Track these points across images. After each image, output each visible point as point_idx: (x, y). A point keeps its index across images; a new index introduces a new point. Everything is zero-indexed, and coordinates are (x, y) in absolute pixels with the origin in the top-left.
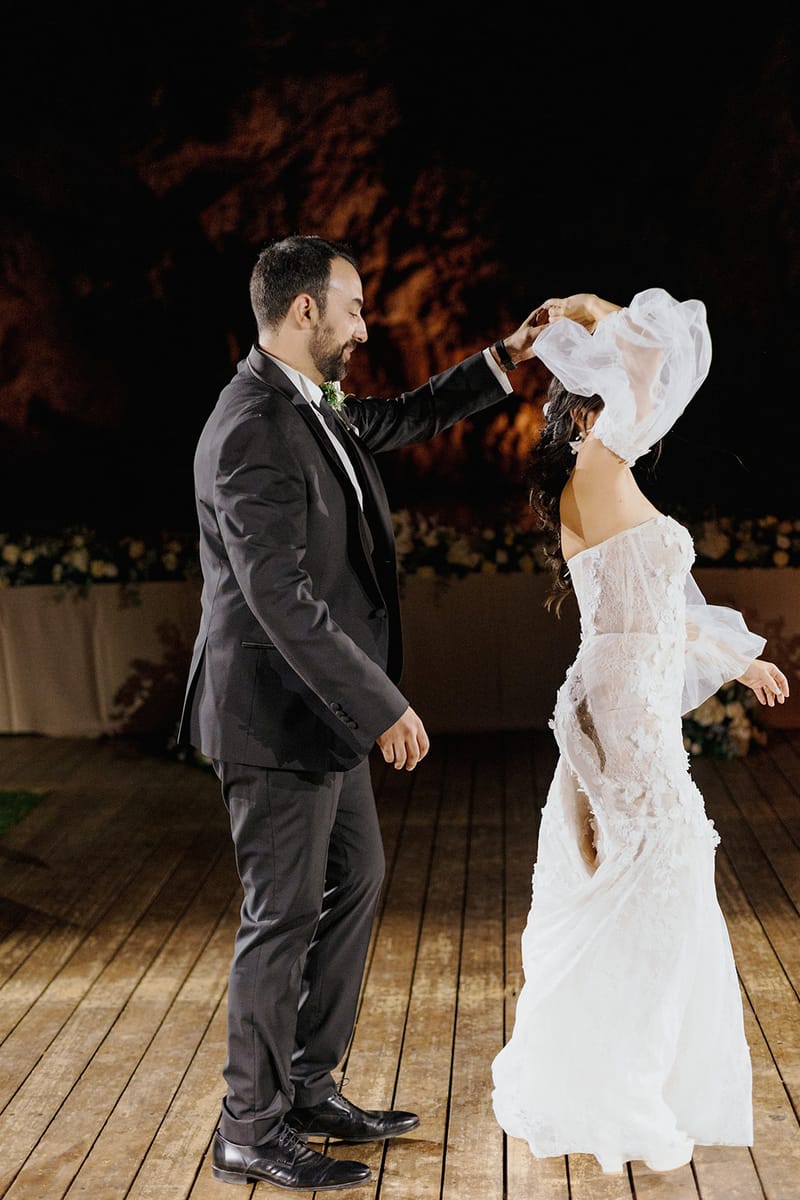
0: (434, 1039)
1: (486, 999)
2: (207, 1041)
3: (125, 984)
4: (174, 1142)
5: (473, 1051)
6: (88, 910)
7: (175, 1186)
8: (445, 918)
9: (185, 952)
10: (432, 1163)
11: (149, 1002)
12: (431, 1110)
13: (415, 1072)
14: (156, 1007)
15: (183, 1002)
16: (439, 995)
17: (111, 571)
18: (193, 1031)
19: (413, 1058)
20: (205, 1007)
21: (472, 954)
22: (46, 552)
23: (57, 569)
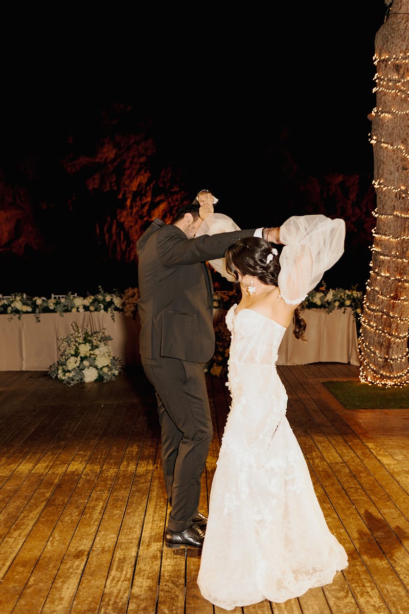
0: (124, 486)
1: (146, 470)
2: (39, 489)
3: (13, 466)
4: (17, 531)
5: (137, 491)
6: (6, 437)
7: (13, 549)
8: (137, 438)
9: (39, 453)
10: (113, 537)
11: (21, 473)
12: (118, 515)
13: (115, 500)
14: (23, 476)
15: (33, 473)
16: (130, 469)
17: (29, 309)
18: (35, 485)
19: (115, 494)
20: (42, 475)
21: (144, 452)
22: (6, 302)
23: (10, 308)
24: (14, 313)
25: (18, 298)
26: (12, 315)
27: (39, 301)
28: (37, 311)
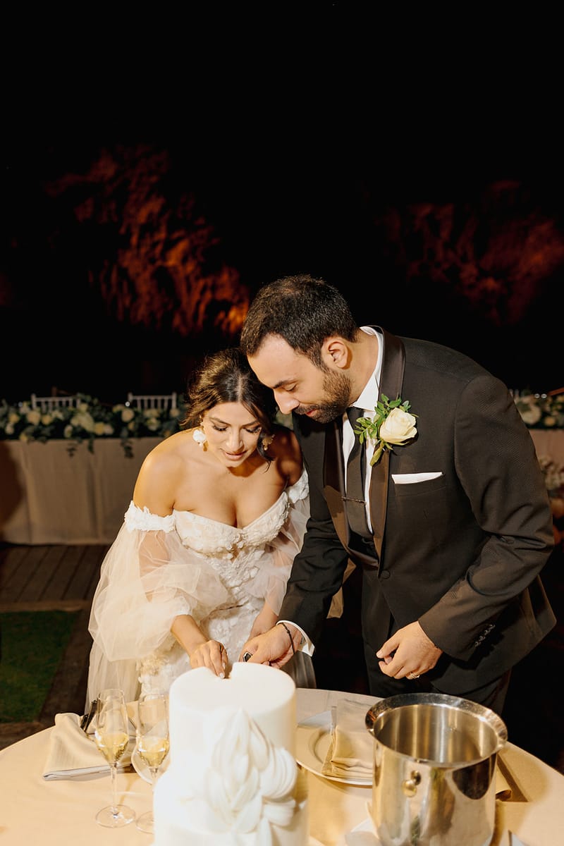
22: (60, 416)
23: (68, 429)
24: (79, 438)
25: (83, 407)
26: (75, 442)
27: (127, 415)
28: (125, 433)
